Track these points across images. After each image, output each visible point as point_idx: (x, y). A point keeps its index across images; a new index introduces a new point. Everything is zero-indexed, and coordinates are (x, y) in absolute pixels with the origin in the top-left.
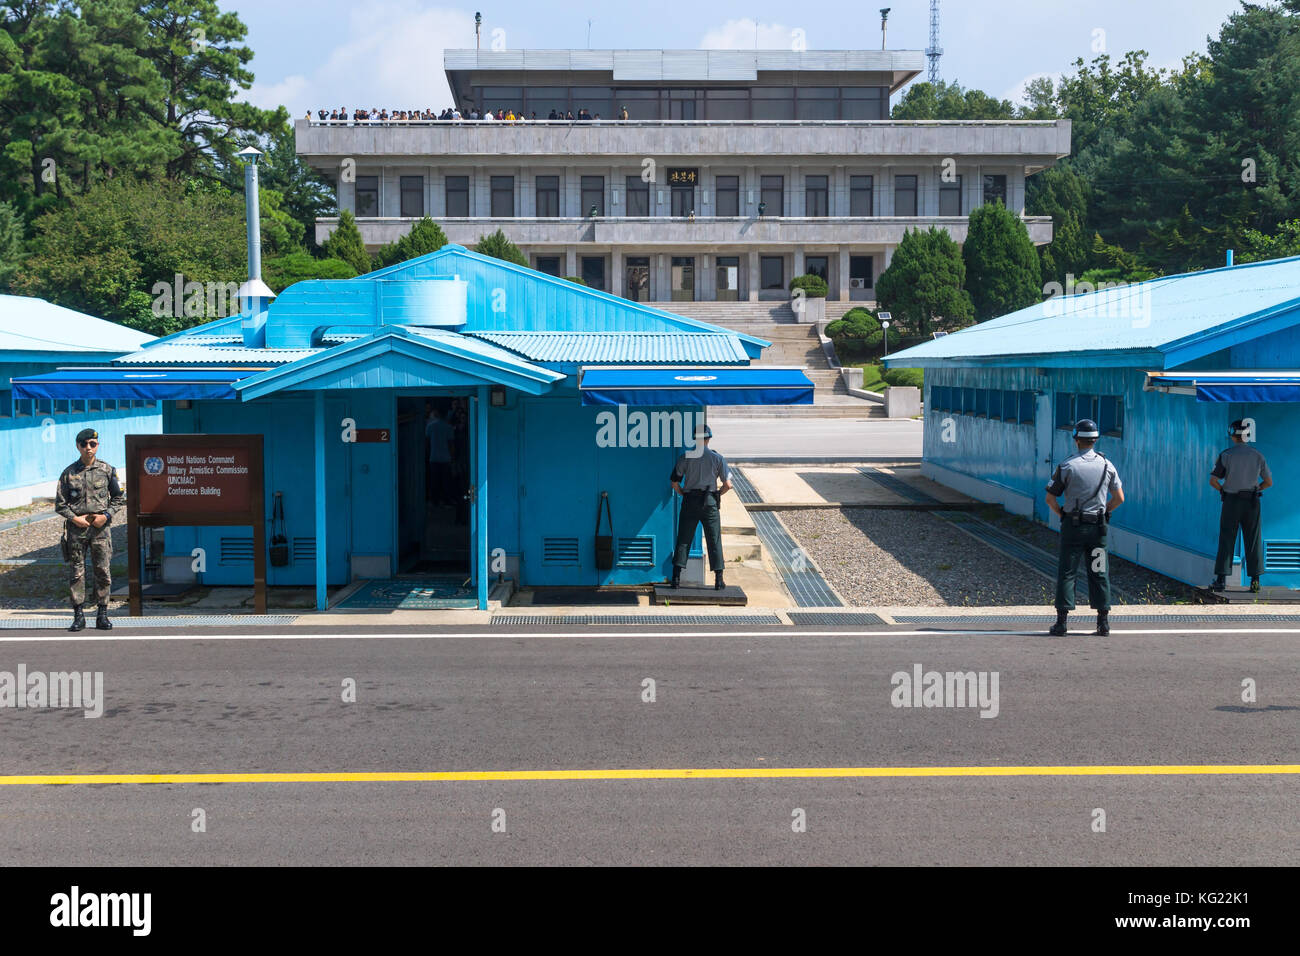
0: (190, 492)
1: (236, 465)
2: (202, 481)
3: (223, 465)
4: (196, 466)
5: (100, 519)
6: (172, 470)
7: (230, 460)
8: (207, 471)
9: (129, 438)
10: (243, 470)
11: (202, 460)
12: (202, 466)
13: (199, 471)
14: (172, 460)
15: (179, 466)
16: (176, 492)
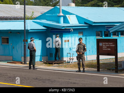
0: (106, 49)
1: (113, 44)
2: (108, 47)
3: (111, 45)
4: (107, 44)
5: (81, 53)
6: (103, 45)
7: (112, 44)
8: (108, 45)
9: (97, 39)
10: (114, 46)
11: (108, 43)
12: (108, 44)
13: (107, 45)
14: (103, 43)
15: (105, 44)
16: (104, 49)
